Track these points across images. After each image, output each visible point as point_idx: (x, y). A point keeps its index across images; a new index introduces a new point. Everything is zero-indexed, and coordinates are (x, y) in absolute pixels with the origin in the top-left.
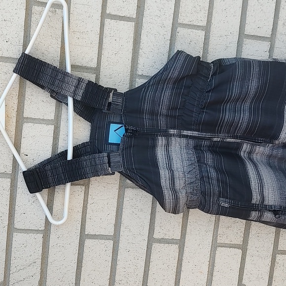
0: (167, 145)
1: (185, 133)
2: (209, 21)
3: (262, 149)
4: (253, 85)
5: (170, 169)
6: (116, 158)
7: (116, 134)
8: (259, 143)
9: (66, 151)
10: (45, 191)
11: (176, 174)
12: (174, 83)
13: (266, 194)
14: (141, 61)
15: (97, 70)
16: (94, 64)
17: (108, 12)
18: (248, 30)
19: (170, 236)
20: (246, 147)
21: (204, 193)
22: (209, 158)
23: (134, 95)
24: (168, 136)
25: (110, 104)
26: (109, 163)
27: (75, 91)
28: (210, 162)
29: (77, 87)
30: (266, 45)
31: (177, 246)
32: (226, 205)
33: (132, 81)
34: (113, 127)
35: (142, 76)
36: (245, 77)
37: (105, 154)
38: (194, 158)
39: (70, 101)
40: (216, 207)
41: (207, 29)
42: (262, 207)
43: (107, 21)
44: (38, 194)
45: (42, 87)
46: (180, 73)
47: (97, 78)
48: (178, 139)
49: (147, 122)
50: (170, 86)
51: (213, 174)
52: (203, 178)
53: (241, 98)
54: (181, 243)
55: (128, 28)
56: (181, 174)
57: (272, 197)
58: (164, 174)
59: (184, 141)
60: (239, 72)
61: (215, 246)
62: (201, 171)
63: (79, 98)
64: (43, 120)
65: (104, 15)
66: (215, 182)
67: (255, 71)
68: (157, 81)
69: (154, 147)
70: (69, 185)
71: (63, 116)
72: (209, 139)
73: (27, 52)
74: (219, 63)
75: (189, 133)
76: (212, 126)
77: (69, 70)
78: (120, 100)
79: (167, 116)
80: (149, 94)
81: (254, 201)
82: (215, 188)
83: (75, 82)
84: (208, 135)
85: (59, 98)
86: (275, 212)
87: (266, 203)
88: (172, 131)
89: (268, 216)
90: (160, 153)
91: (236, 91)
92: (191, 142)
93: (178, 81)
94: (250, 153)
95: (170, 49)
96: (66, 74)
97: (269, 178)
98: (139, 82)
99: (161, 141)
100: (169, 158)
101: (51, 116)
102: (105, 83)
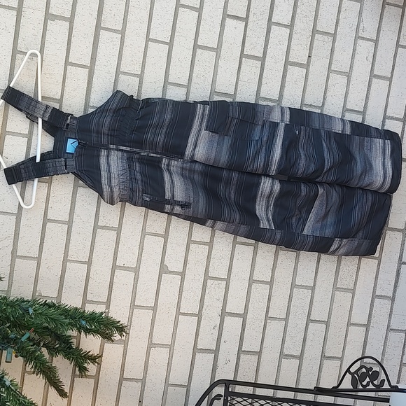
0: (108, 156)
1: (121, 148)
2: (143, 71)
3: (176, 163)
4: (168, 117)
5: (109, 172)
6: (71, 163)
7: (71, 146)
8: (173, 158)
9: (36, 156)
10: (19, 184)
11: (113, 175)
12: (114, 113)
13: (175, 193)
14: (93, 96)
15: (60, 101)
16: (58, 97)
17: (70, 61)
18: (171, 79)
19: (110, 224)
20: (165, 161)
21: (131, 190)
22: (137, 166)
23: (85, 119)
24: (109, 149)
25: (68, 124)
26: (66, 166)
27: (43, 114)
28: (138, 169)
29: (45, 111)
30: (184, 91)
31: (116, 232)
32: (148, 199)
33: (85, 110)
34: (70, 141)
35: (93, 107)
36: (162, 112)
37: (63, 160)
38: (126, 166)
39: (40, 121)
40: (140, 201)
41: (141, 77)
42: (173, 202)
43: (69, 67)
44: (14, 185)
45: (21, 110)
46: (117, 105)
47: (61, 106)
48: (116, 152)
49: (94, 139)
50: (111, 114)
51: (139, 177)
52: (132, 179)
53: (159, 126)
54: (119, 231)
55: (84, 73)
56: (116, 176)
57: (179, 195)
58: (104, 174)
59: (120, 154)
60: (158, 108)
61: (144, 234)
62: (130, 175)
63: (46, 119)
64: (20, 134)
65: (67, 63)
66: (140, 183)
67: (169, 107)
68: (102, 110)
69: (99, 156)
70: (36, 180)
71: (35, 132)
72: (138, 153)
73: (11, 86)
74: (147, 101)
75: (124, 148)
76: (139, 144)
77: (40, 99)
78: (75, 122)
79: (108, 135)
80: (95, 119)
81: (167, 197)
82: (140, 186)
83: (44, 108)
84: (137, 150)
85: (32, 119)
86: (182, 206)
87: (175, 199)
88: (112, 146)
89: (178, 209)
90: (103, 161)
91: (155, 120)
92: (125, 154)
93: (117, 111)
94: (168, 165)
95: (114, 89)
96: (37, 102)
97: (178, 182)
98: (91, 110)
99: (104, 153)
100: (109, 165)
101: (26, 132)
102: (65, 110)
